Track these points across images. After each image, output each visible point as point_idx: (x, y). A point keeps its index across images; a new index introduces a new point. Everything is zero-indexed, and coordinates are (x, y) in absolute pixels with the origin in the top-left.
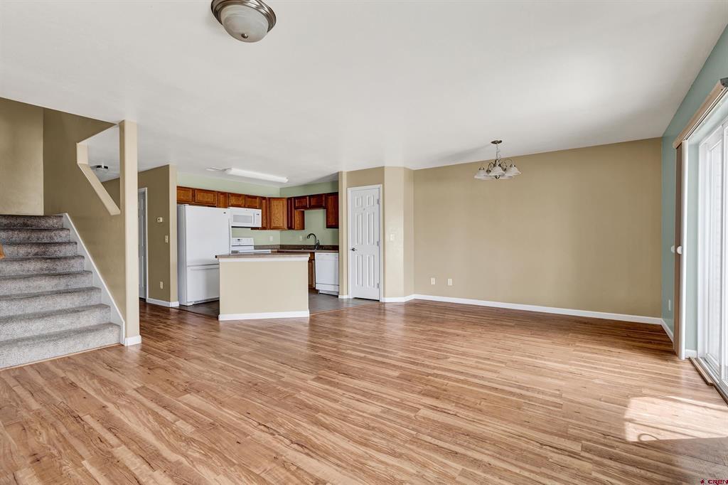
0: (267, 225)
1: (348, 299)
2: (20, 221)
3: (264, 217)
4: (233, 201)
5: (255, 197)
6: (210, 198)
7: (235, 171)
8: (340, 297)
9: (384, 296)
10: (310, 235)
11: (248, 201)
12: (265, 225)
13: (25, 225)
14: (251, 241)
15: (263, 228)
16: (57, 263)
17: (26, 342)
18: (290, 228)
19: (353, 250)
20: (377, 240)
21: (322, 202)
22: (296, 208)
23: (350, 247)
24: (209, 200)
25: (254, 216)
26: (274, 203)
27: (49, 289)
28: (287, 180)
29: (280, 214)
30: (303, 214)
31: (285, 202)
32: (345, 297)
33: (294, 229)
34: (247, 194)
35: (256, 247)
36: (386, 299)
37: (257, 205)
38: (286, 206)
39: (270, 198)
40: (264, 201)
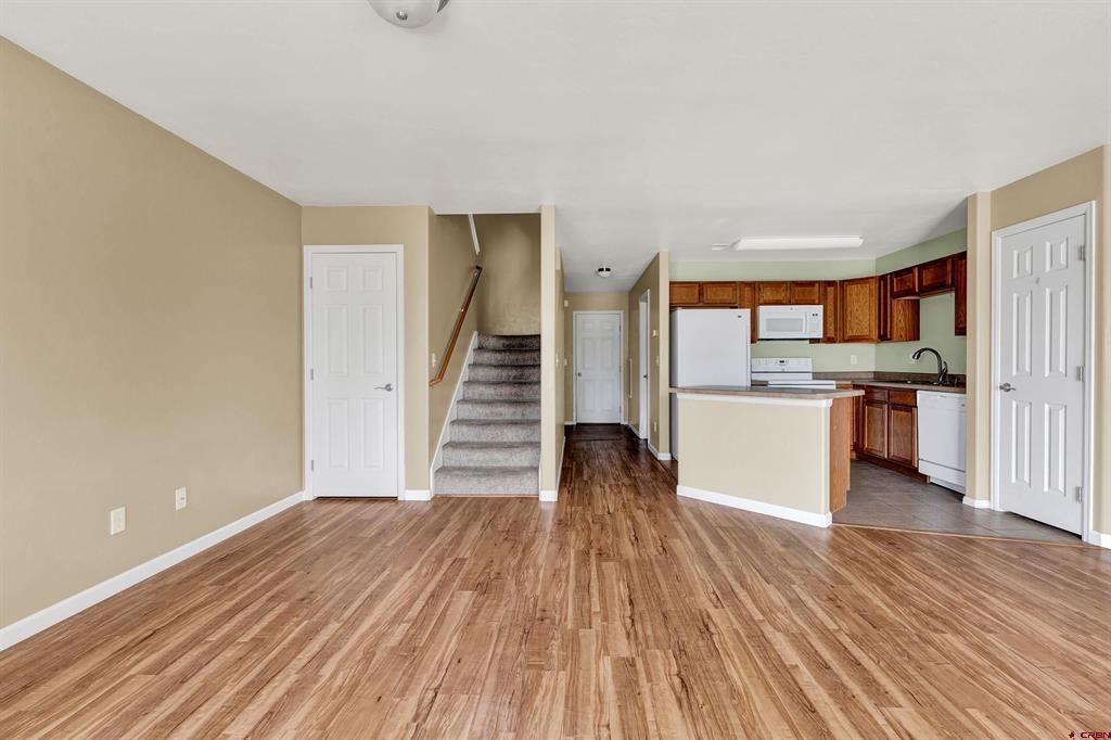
0: (836, 333)
1: (991, 513)
2: (517, 341)
3: (831, 320)
4: (768, 294)
5: (811, 284)
6: (727, 295)
7: (746, 243)
8: (966, 501)
9: (1098, 528)
10: (920, 352)
11: (797, 291)
12: (831, 334)
13: (521, 346)
14: (807, 365)
15: (828, 340)
16: (524, 388)
17: (459, 472)
18: (884, 337)
19: (1006, 388)
20: (1075, 362)
21: (945, 275)
22: (895, 296)
23: (998, 380)
24: (725, 297)
25: (810, 319)
26: (852, 290)
27: (508, 417)
28: (862, 241)
29: (863, 311)
30: (916, 306)
31: (874, 286)
32: (980, 504)
33: (890, 340)
34: (795, 279)
35: (817, 376)
36: (1103, 536)
37: (816, 297)
38: (875, 293)
39: (843, 283)
40: (830, 290)
